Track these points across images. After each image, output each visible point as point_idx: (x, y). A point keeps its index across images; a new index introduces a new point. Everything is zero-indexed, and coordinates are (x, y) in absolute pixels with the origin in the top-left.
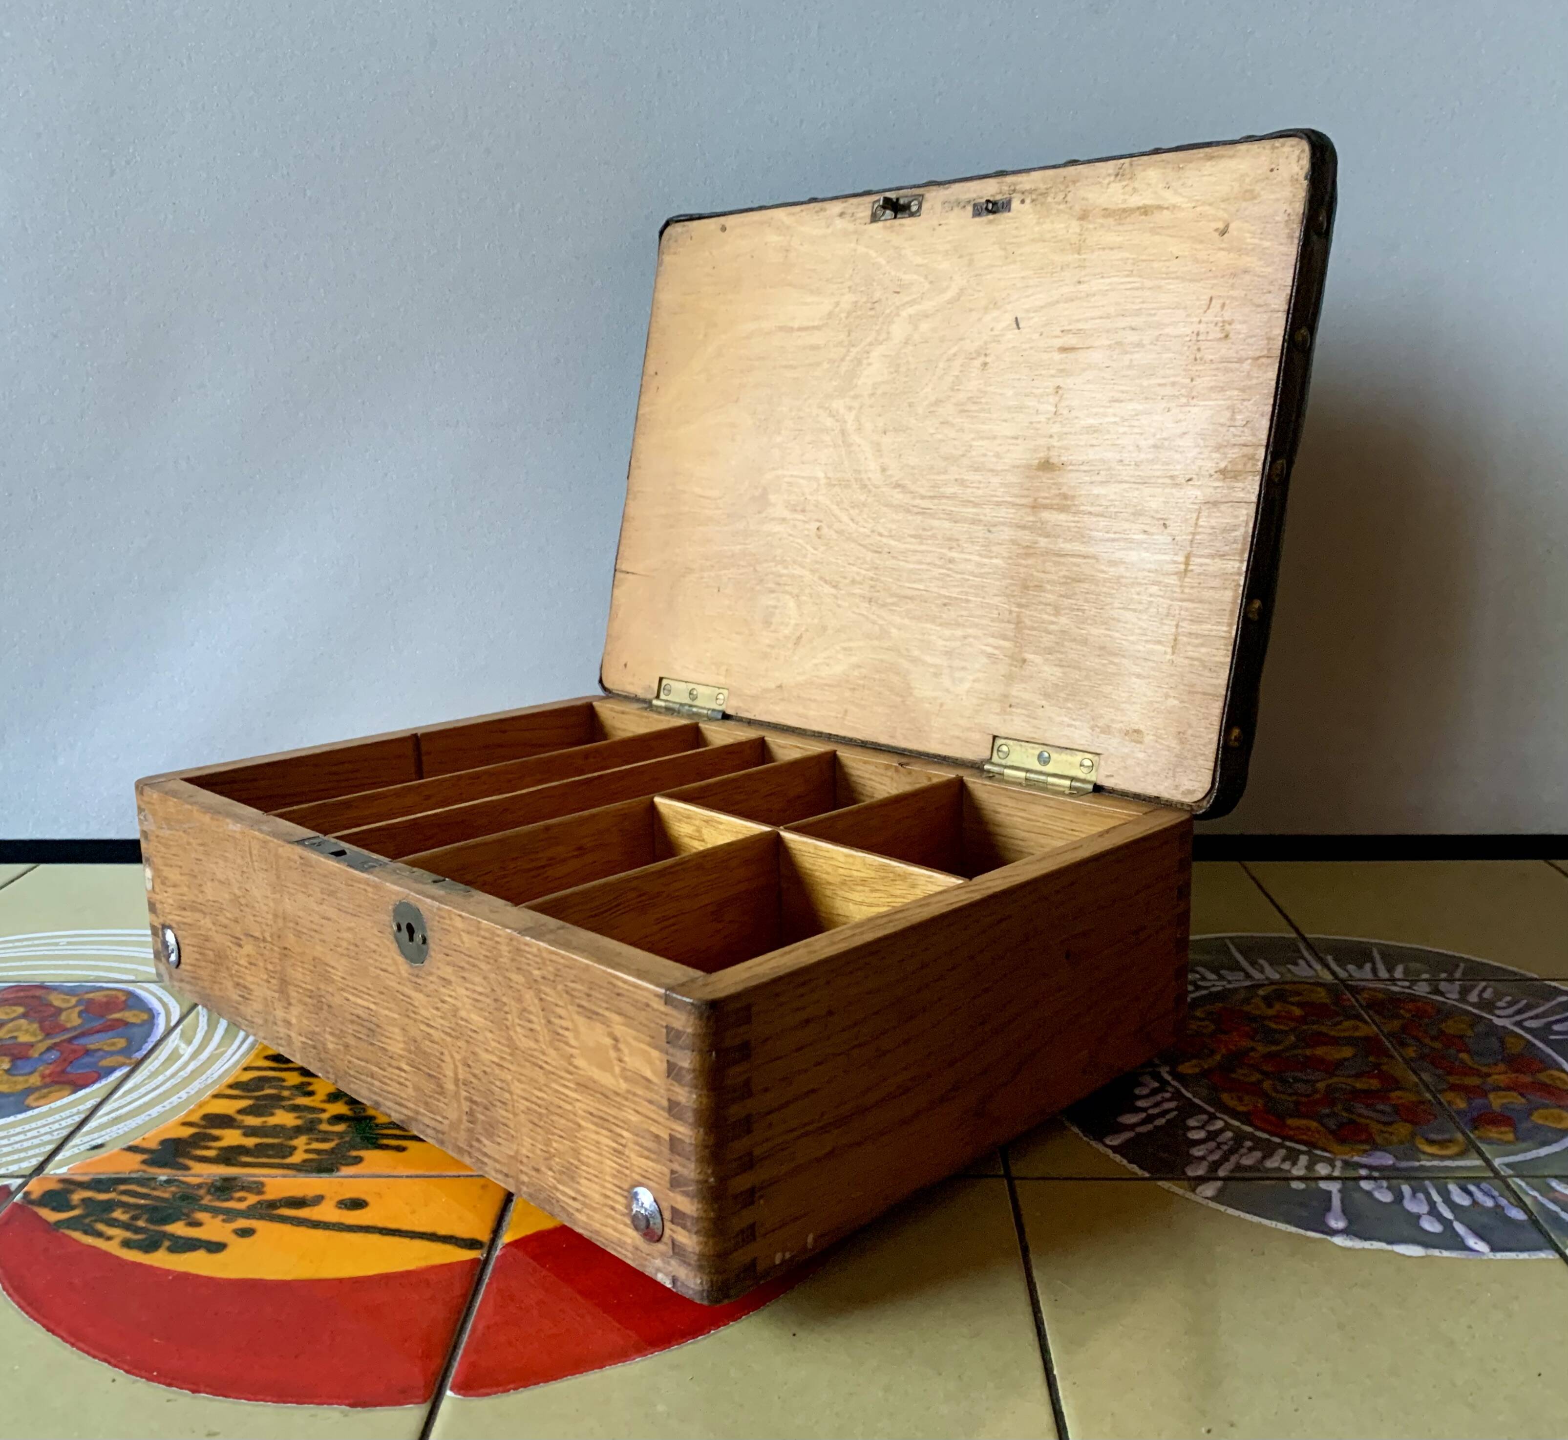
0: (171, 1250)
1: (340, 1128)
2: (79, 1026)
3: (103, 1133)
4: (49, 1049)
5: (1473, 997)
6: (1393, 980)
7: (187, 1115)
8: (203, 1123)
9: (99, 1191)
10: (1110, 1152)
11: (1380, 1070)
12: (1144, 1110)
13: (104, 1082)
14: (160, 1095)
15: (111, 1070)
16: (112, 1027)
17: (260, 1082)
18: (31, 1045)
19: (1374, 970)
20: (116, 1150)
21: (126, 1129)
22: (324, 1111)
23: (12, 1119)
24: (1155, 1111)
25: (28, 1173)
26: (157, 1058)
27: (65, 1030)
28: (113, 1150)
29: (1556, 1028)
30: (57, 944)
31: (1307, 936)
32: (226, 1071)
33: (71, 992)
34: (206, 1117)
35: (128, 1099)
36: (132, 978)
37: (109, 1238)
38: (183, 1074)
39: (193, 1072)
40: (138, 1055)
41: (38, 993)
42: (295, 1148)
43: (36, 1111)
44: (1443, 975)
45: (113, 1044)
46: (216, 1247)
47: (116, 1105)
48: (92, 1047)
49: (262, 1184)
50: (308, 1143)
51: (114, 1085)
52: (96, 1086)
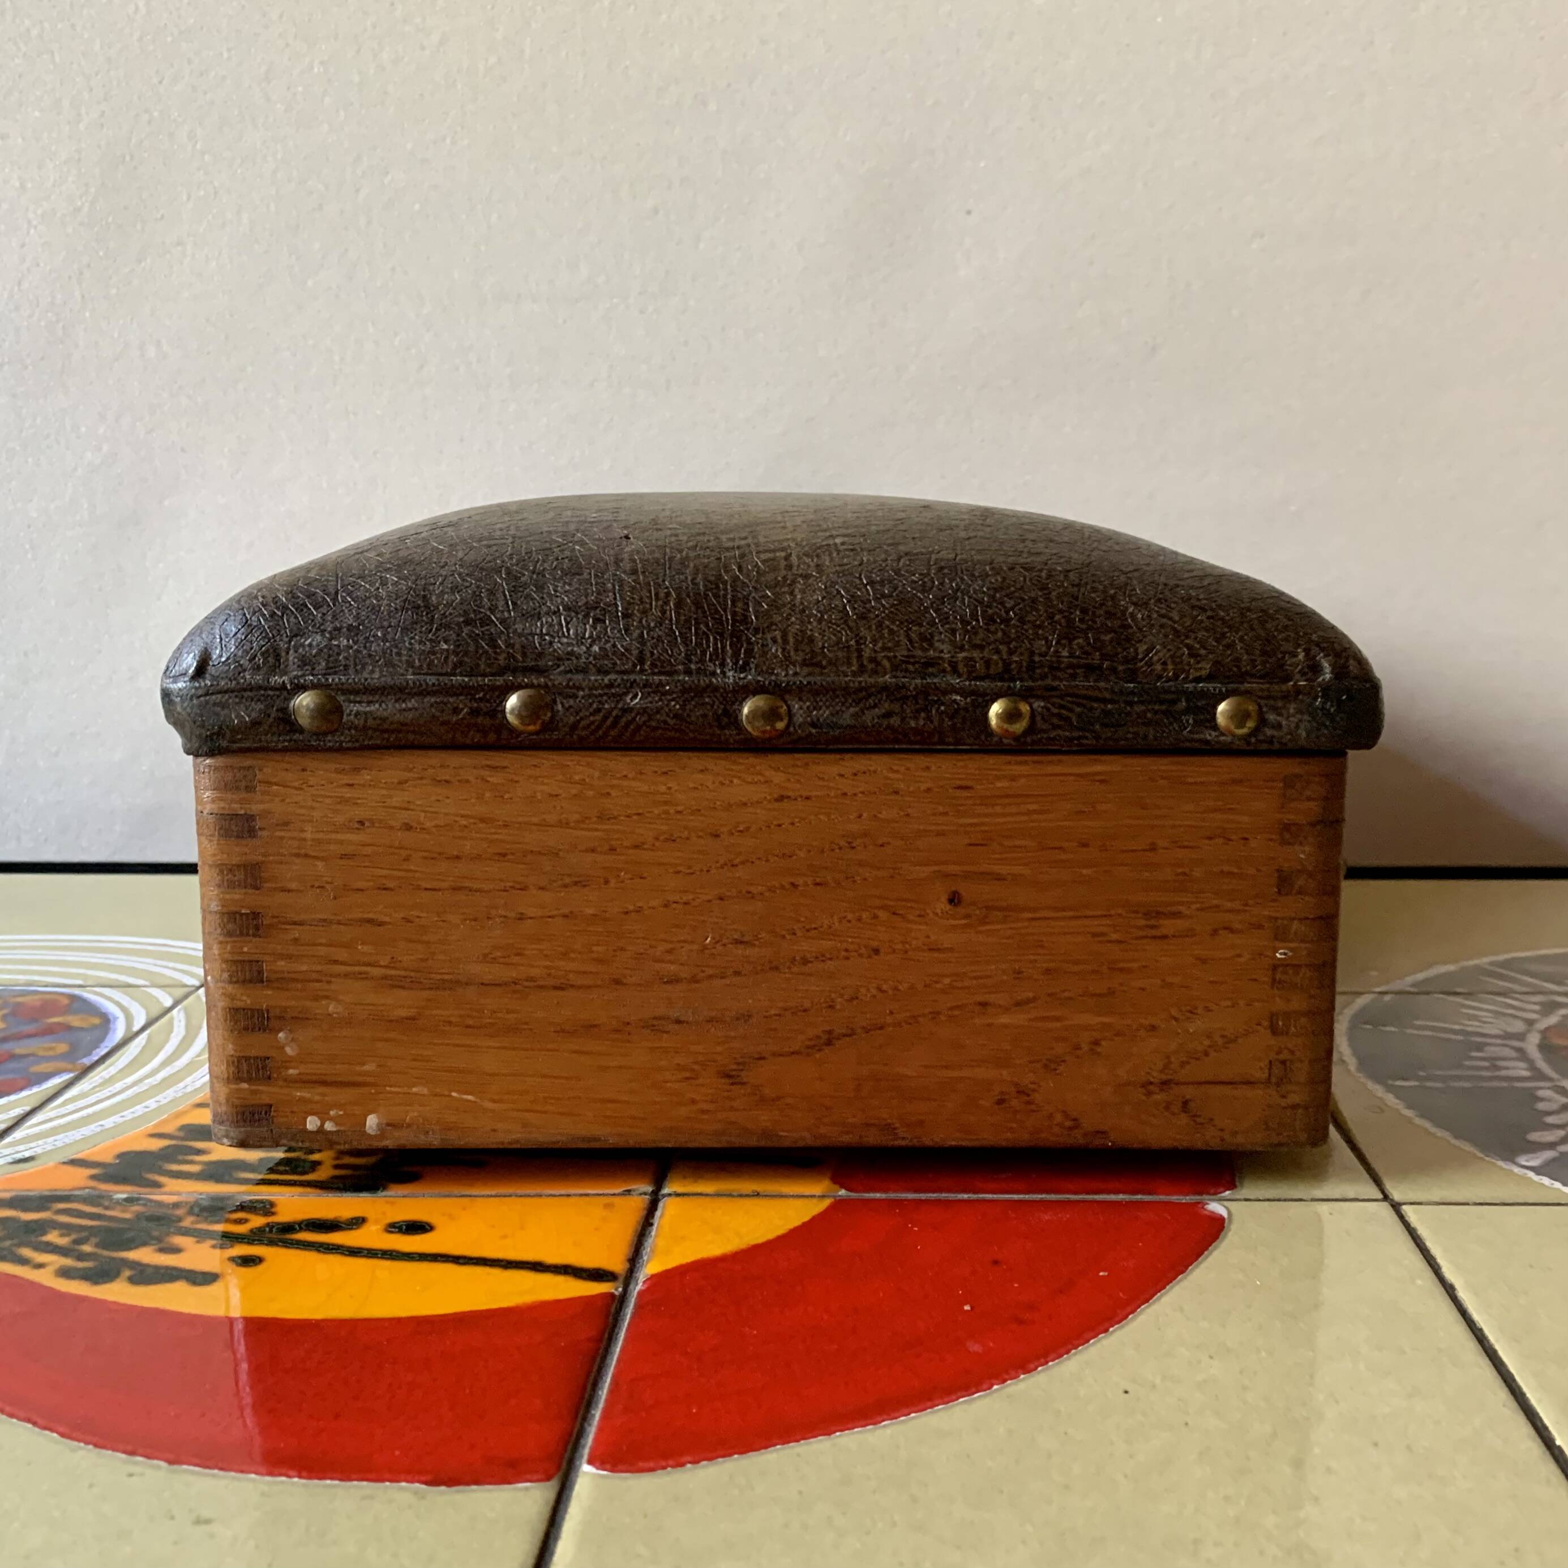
0: (132, 1281)
3: (32, 1145)
7: (156, 1126)
8: (182, 1134)
9: (26, 1210)
10: (1531, 1174)
13: (35, 1090)
14: (118, 1103)
16: (50, 1031)
20: (51, 1164)
21: (67, 1141)
26: (112, 1065)
28: (48, 1162)
34: (183, 1128)
35: (71, 1107)
36: (80, 982)
37: (40, 1266)
38: (151, 1081)
39: (164, 1080)
40: (87, 1061)
42: (317, 1163)
45: (51, 1049)
46: (204, 1278)
47: (52, 1114)
49: (272, 1204)
50: (337, 1158)
51: (51, 1093)
52: (24, 1093)
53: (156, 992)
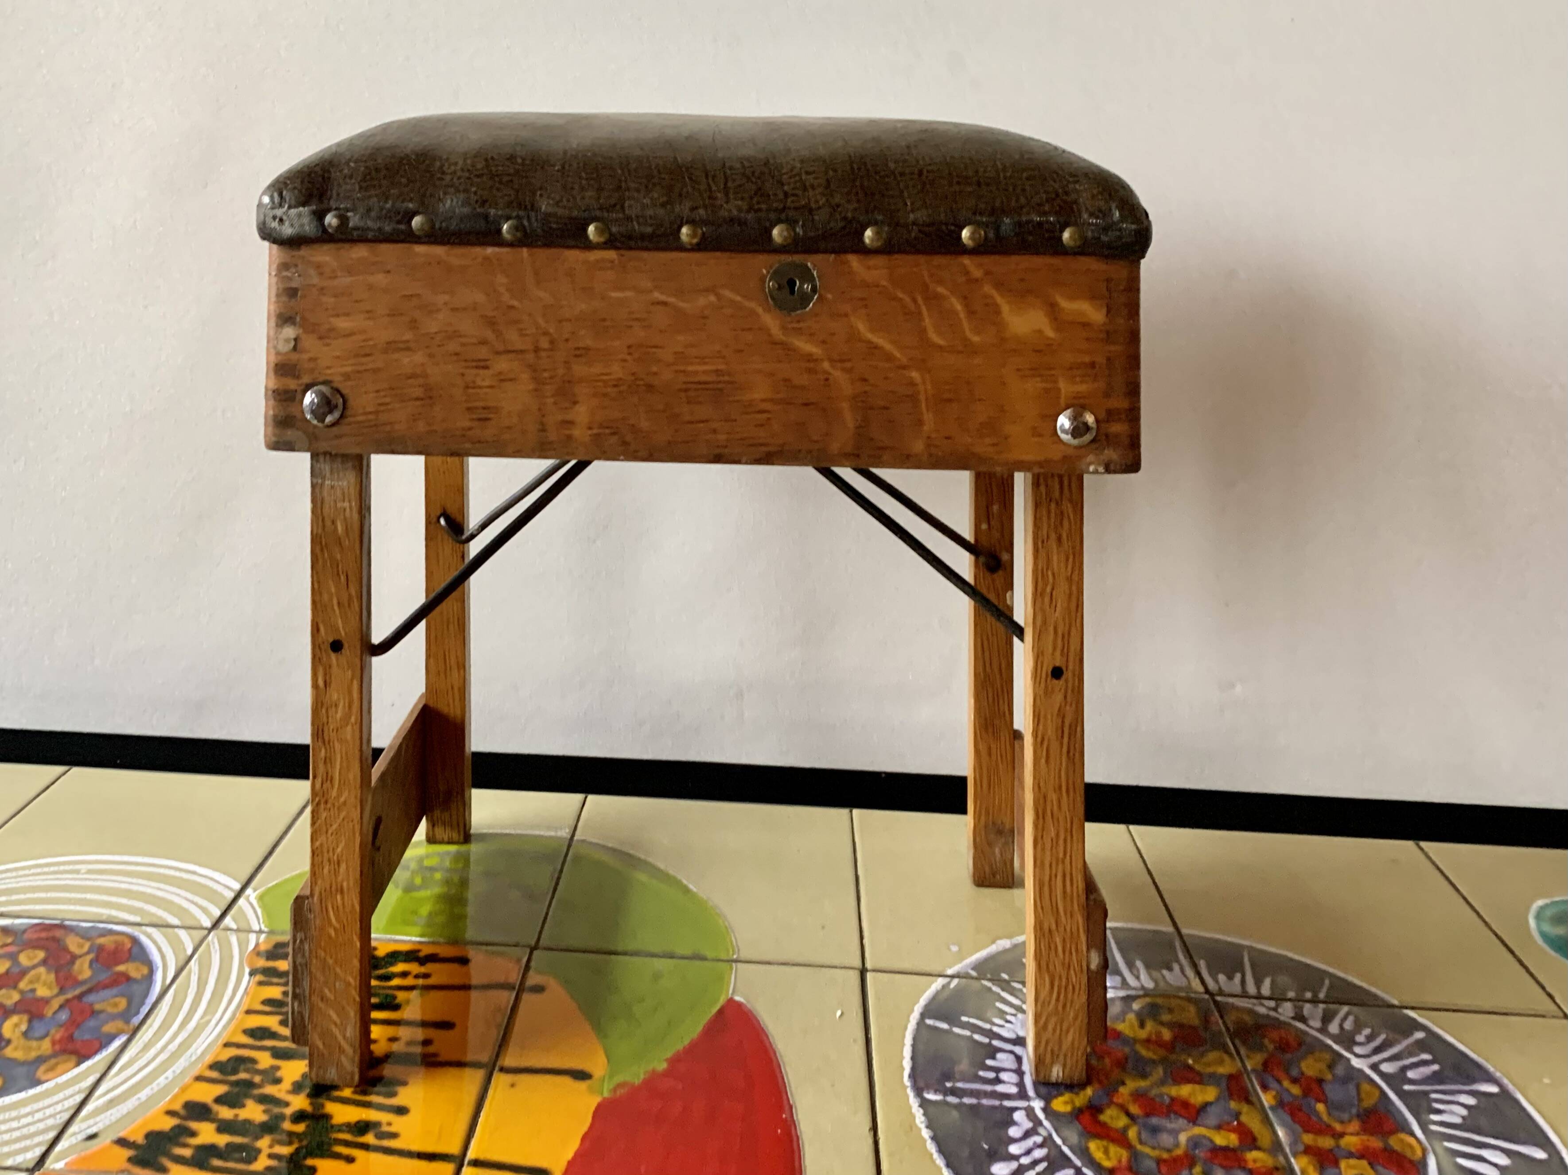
1: (300, 1128)
2: (91, 978)
3: (98, 1119)
4: (61, 1007)
5: (1333, 1028)
6: (1259, 997)
7: (170, 1101)
8: (184, 1113)
11: (1239, 1123)
12: (1016, 1158)
13: (103, 1054)
14: (150, 1073)
15: (112, 1038)
16: (117, 982)
17: (238, 1063)
18: (46, 1001)
19: (1243, 982)
20: (108, 1141)
21: (118, 1116)
22: (287, 1104)
23: (22, 1095)
24: (1025, 1161)
25: (31, 1165)
26: (151, 1026)
27: (78, 983)
28: (105, 1141)
29: (1411, 1074)
30: (77, 872)
31: (1184, 931)
32: (209, 1045)
33: (85, 935)
34: (186, 1105)
35: (122, 1076)
36: (137, 919)
38: (173, 1047)
39: (181, 1044)
40: (136, 1020)
41: (58, 933)
42: (259, 1151)
43: (45, 1086)
44: (1308, 995)
45: (116, 1005)
47: (111, 1084)
48: (97, 1007)
50: (271, 1146)
51: (111, 1058)
52: (98, 1058)
53: (183, 934)
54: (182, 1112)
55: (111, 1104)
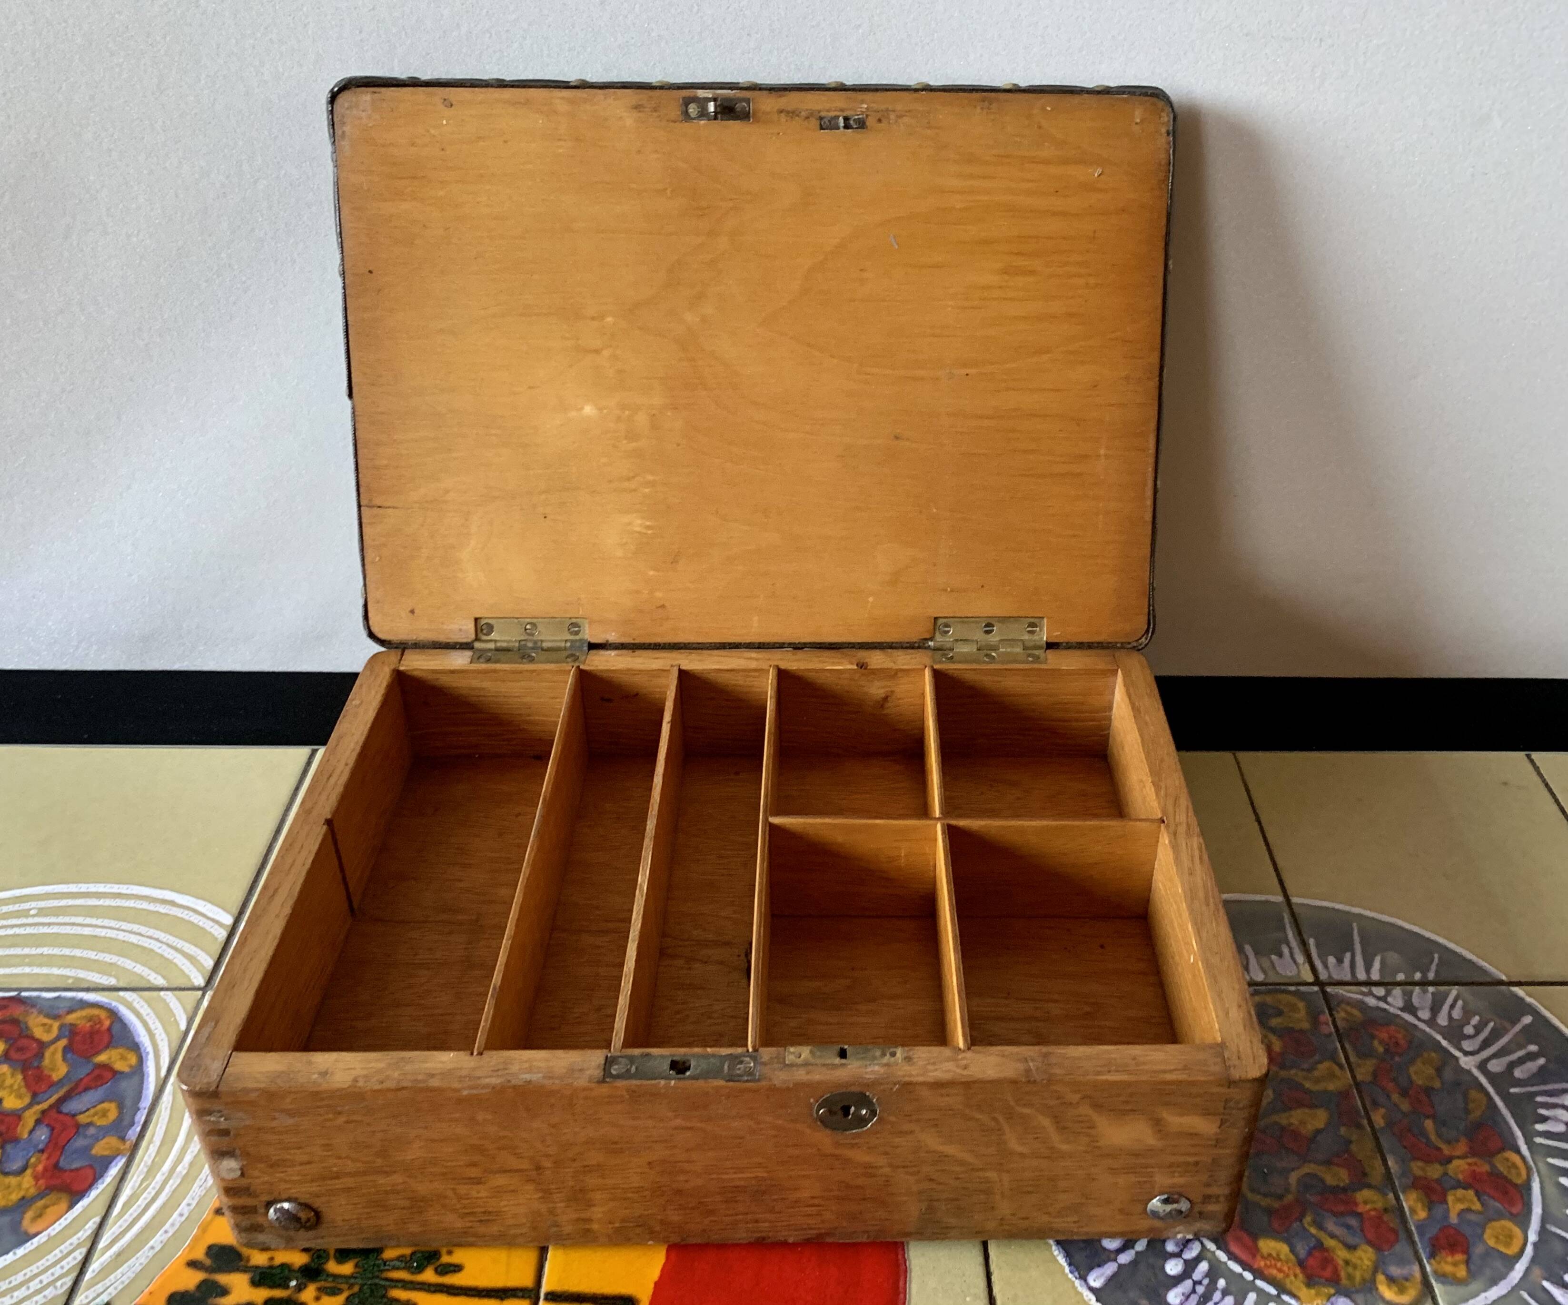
2: (67, 1076)
3: (107, 1282)
4: (38, 1122)
7: (190, 1246)
13: (100, 1186)
14: (161, 1209)
15: (106, 1163)
16: (99, 1079)
18: (20, 1115)
21: (131, 1275)
26: (151, 1139)
27: (53, 1085)
30: (26, 914)
33: (50, 1009)
34: (209, 1250)
35: (127, 1219)
36: (111, 980)
40: (133, 1133)
41: (16, 1010)
43: (35, 1242)
45: (104, 1113)
47: (115, 1231)
48: (82, 1119)
51: (111, 1190)
52: (94, 1193)
53: (170, 999)
54: (208, 1262)
55: (120, 1258)
